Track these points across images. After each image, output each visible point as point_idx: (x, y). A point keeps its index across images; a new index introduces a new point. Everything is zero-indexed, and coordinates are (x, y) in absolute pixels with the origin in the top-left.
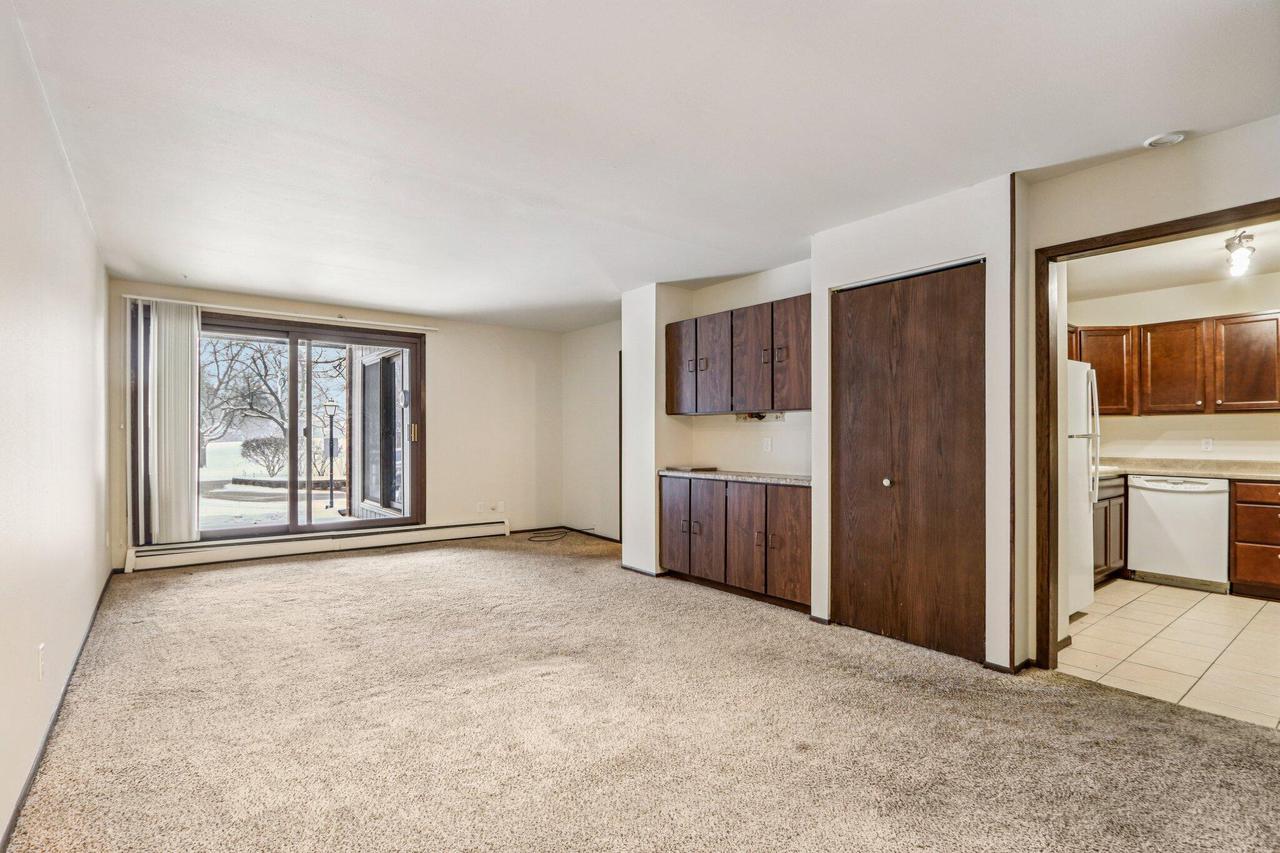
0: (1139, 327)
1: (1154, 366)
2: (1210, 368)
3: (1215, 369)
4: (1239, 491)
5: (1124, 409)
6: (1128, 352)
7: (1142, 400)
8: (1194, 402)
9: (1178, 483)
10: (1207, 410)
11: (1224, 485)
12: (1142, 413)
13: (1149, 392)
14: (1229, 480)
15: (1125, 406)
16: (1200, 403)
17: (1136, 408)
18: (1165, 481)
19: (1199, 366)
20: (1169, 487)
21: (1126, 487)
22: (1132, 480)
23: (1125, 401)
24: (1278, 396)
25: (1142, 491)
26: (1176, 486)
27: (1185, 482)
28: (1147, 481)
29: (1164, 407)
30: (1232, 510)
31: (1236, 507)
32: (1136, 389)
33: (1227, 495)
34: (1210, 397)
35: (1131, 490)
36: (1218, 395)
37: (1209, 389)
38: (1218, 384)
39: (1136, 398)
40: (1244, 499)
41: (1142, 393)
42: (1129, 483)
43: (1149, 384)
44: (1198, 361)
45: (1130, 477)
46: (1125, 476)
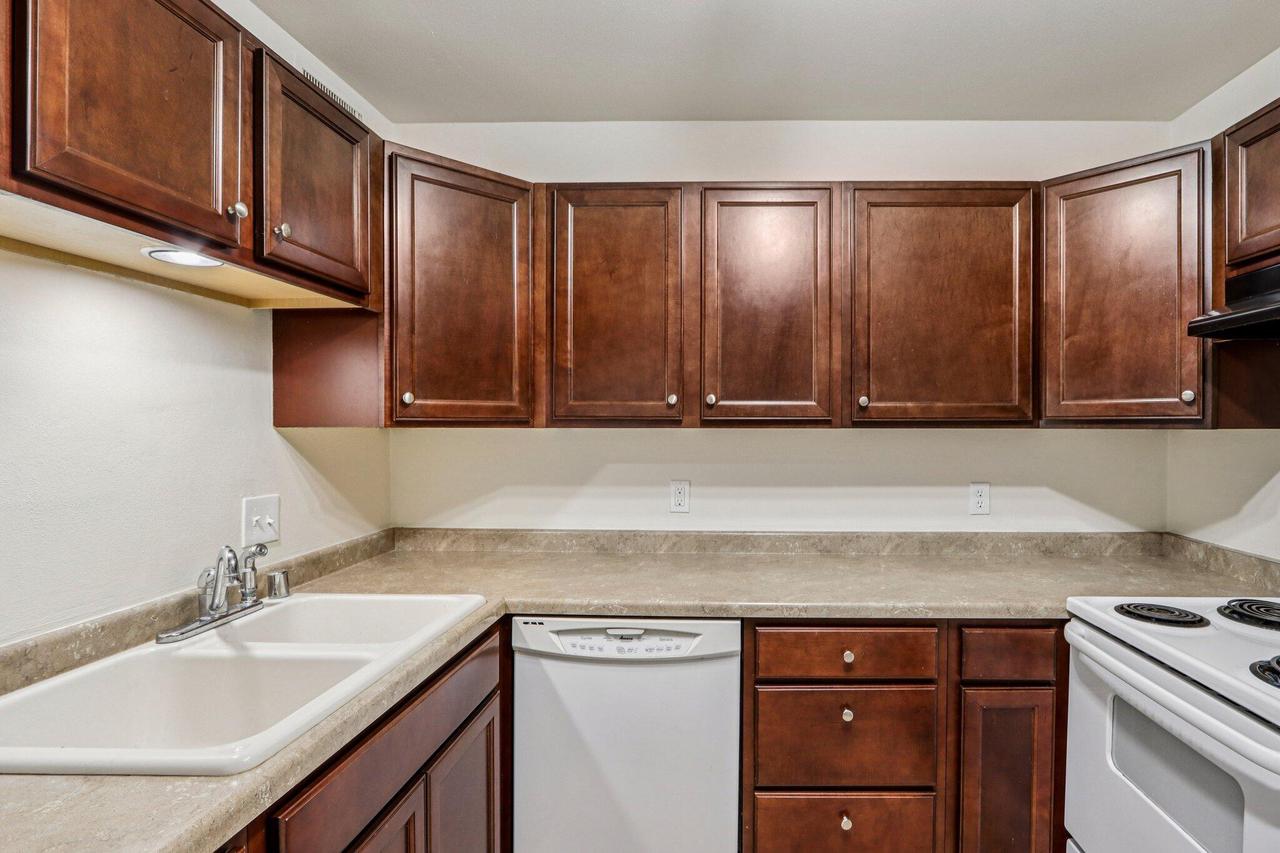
0: (549, 186)
1: (579, 299)
2: (692, 312)
3: (703, 315)
4: (762, 647)
5: (510, 410)
6: (523, 253)
7: (554, 389)
8: (663, 399)
9: (629, 638)
10: (686, 419)
11: (728, 637)
12: (555, 421)
13: (570, 365)
14: (743, 620)
15: (515, 404)
16: (673, 399)
17: (542, 408)
18: (602, 631)
19: (671, 303)
20: (610, 648)
21: (507, 654)
22: (525, 635)
23: (516, 388)
24: (815, 389)
25: (546, 663)
26: (626, 645)
27: (648, 632)
28: (558, 633)
29: (602, 406)
30: (749, 702)
31: (756, 693)
32: (542, 358)
33: (736, 663)
34: (693, 388)
35: (521, 663)
36: (708, 381)
37: (691, 365)
38: (708, 353)
39: (543, 380)
40: (774, 674)
41: (556, 369)
42: (516, 643)
43: (570, 345)
44: (671, 291)
45: (517, 621)
46: (504, 624)
